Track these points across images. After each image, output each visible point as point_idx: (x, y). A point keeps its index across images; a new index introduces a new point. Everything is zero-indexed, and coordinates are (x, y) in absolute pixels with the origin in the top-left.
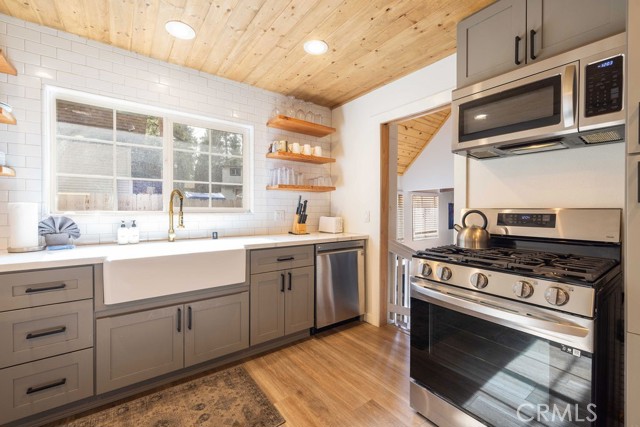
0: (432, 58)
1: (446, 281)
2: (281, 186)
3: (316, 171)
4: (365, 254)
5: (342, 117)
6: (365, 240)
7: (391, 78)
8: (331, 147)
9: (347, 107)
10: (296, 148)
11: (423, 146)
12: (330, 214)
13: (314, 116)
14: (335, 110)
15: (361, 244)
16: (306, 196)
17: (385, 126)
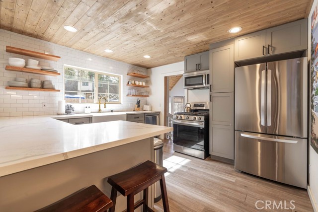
0: (179, 61)
1: (181, 119)
2: (133, 95)
3: (142, 90)
4: (159, 117)
5: (151, 73)
6: (159, 113)
7: (167, 64)
8: (147, 82)
9: (153, 69)
10: (137, 83)
11: (178, 81)
12: (147, 105)
13: (143, 72)
14: (148, 70)
15: (158, 114)
16: (140, 98)
17: (166, 78)
